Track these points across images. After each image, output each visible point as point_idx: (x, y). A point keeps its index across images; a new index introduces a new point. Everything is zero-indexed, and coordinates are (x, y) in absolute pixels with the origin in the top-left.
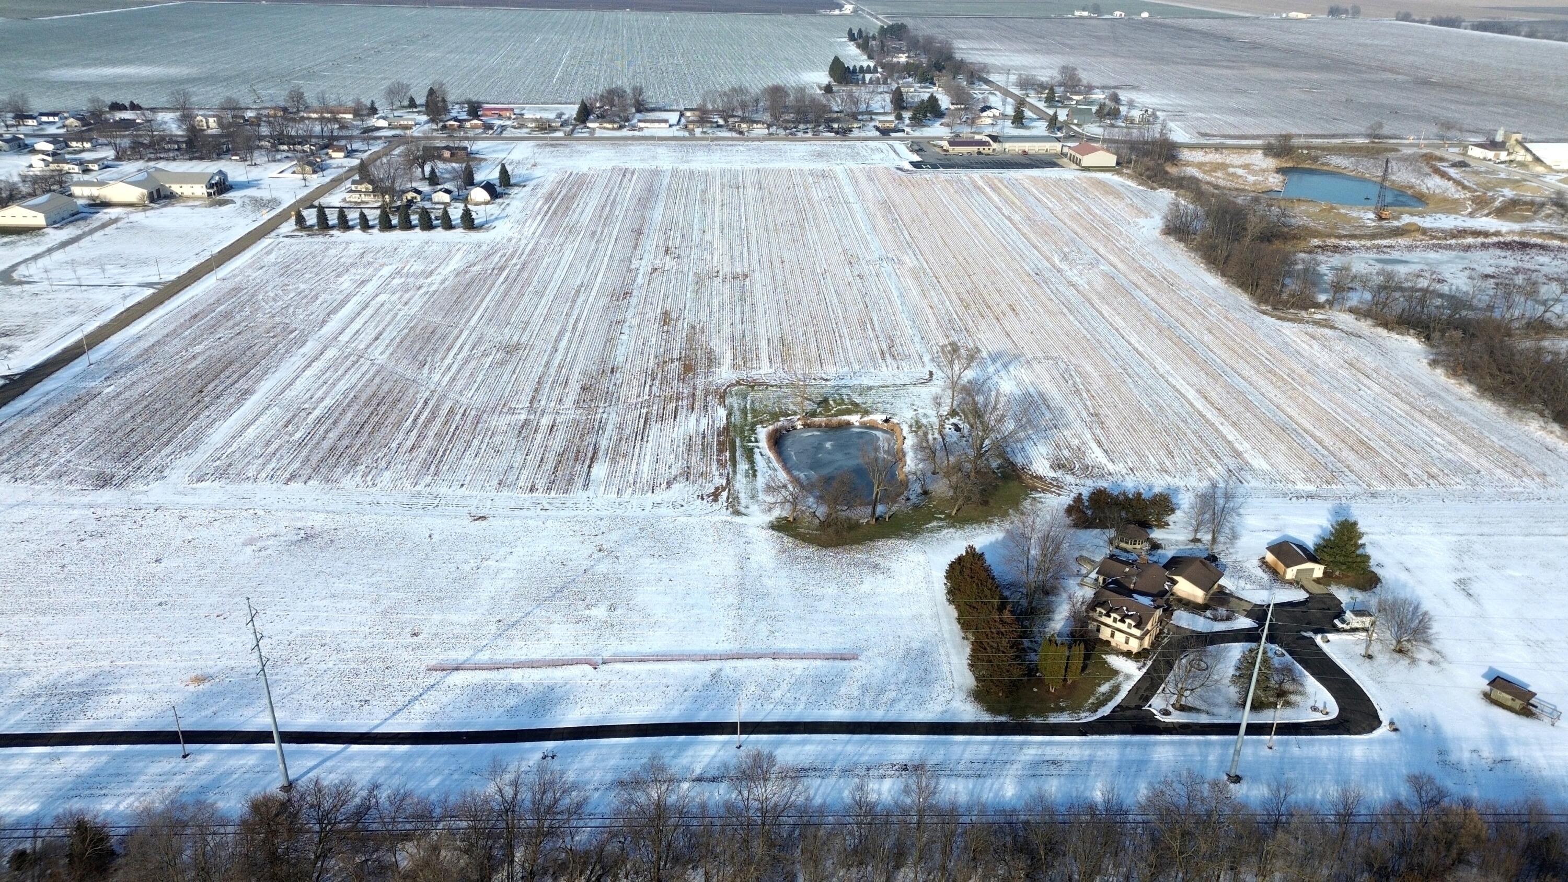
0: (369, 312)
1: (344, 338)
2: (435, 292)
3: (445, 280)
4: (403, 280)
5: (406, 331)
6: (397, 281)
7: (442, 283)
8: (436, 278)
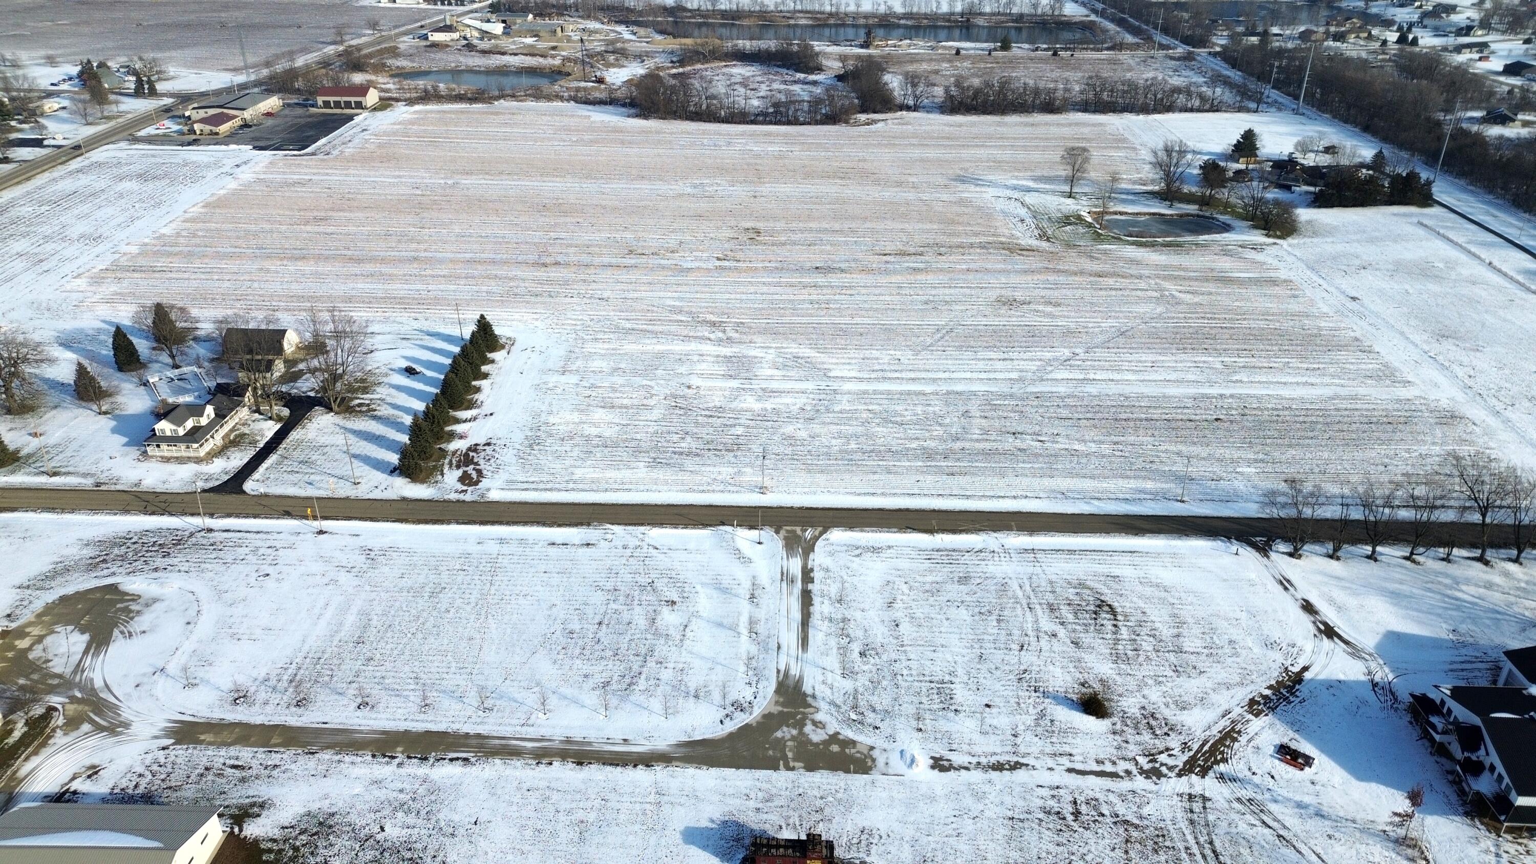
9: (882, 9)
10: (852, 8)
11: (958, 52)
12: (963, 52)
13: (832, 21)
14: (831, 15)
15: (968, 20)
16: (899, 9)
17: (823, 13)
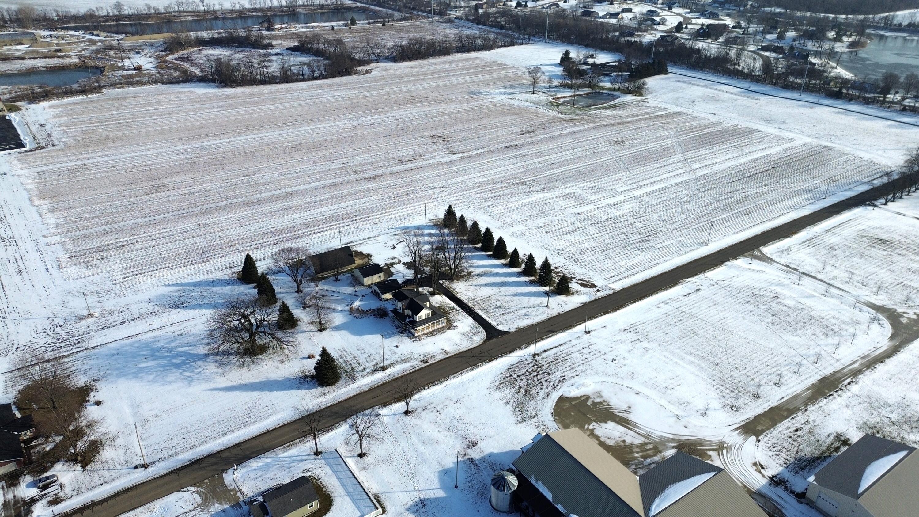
9: (237, 7)
10: (217, 7)
11: (333, 29)
12: (335, 28)
13: (208, 17)
14: (205, 12)
15: (294, 10)
16: (247, 6)
17: (199, 12)
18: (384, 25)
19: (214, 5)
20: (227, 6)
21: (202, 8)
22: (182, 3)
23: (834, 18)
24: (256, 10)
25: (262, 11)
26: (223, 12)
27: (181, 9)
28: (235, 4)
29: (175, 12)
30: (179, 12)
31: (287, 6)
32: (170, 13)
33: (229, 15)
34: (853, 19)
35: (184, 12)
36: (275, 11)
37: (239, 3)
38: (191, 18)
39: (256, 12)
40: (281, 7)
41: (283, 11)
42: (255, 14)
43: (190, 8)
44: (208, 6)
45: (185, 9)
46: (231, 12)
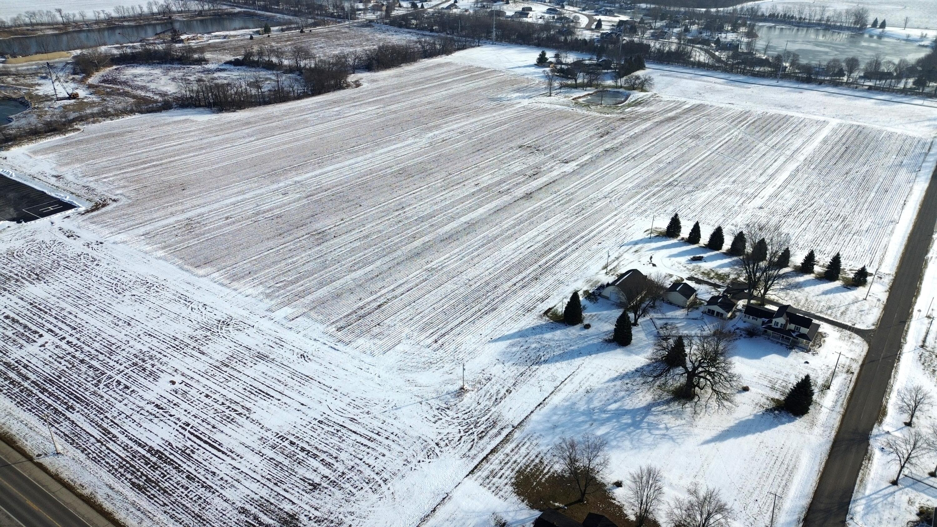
0: (770, 171)
1: (782, 159)
2: (725, 176)
3: (715, 184)
4: (746, 191)
5: (748, 155)
6: (750, 190)
7: (718, 182)
8: (721, 187)
9: (103, 16)
10: (78, 18)
11: (251, 38)
12: (254, 36)
13: (70, 29)
14: (65, 24)
15: (170, 18)
16: (114, 14)
17: (58, 24)
18: (302, 32)
19: (74, 16)
20: (90, 15)
21: (59, 19)
22: (34, 14)
23: (706, 12)
24: (124, 19)
25: (135, 20)
26: (87, 23)
27: (34, 21)
28: (99, 13)
29: (26, 25)
30: (32, 24)
31: (159, 14)
32: (19, 26)
33: (95, 27)
34: (723, 11)
35: (38, 24)
36: (148, 19)
37: (103, 11)
38: (50, 32)
39: (128, 21)
40: (153, 14)
41: (157, 19)
42: (126, 24)
43: (45, 19)
44: (67, 17)
45: (39, 22)
46: (97, 22)
